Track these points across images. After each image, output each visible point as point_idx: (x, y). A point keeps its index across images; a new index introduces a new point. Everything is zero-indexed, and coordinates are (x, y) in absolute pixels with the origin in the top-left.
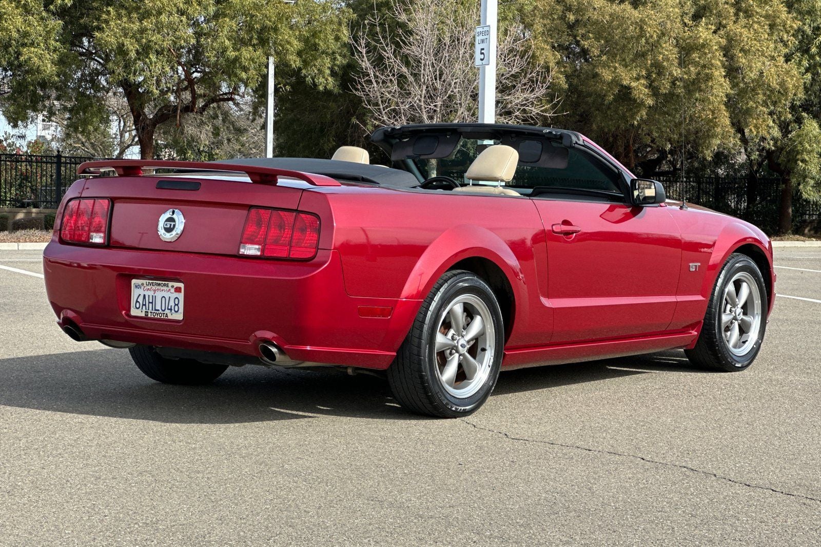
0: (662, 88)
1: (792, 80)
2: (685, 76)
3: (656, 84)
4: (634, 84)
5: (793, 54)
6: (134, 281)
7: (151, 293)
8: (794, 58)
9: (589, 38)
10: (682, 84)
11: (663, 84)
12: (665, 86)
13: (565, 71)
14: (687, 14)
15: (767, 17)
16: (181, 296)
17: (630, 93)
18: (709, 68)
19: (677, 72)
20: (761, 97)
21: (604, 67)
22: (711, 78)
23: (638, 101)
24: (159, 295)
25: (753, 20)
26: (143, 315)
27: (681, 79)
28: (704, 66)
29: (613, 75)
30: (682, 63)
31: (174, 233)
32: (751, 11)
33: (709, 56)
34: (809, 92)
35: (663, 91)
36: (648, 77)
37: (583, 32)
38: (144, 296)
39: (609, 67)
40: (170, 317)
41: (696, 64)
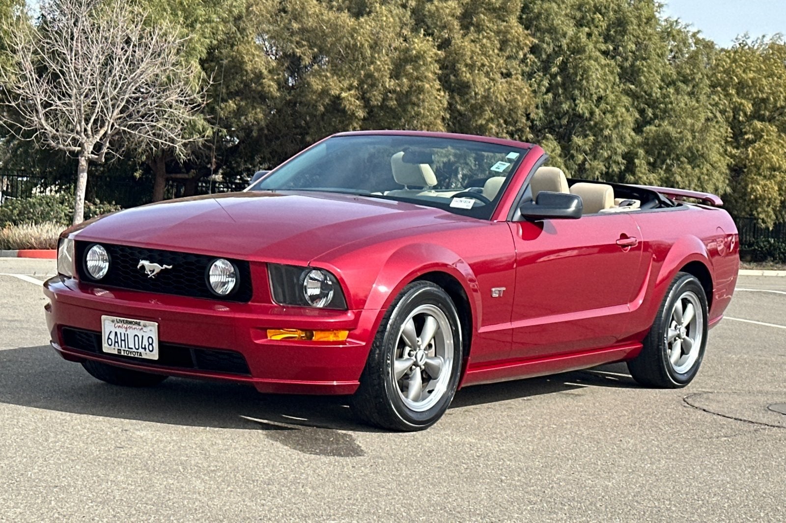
0: (373, 100)
1: (522, 98)
2: (398, 89)
3: (368, 95)
4: (344, 95)
5: (535, 72)
8: (534, 77)
9: (303, 46)
10: (394, 96)
11: (374, 95)
12: (376, 98)
13: (278, 79)
14: (406, 25)
15: (498, 33)
17: (340, 104)
18: (422, 81)
19: (390, 84)
20: (488, 114)
21: (314, 76)
22: (423, 91)
23: (349, 112)
25: (483, 35)
27: (394, 91)
28: (417, 78)
29: (324, 84)
30: (396, 74)
32: (483, 26)
33: (423, 68)
34: (550, 113)
35: (374, 102)
36: (360, 87)
37: (298, 39)
39: (320, 76)
41: (409, 76)
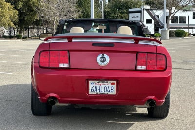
6: (90, 82)
7: (99, 86)
16: (114, 86)
24: (103, 86)
26: (95, 94)
31: (106, 63)
38: (96, 87)
40: (109, 94)
